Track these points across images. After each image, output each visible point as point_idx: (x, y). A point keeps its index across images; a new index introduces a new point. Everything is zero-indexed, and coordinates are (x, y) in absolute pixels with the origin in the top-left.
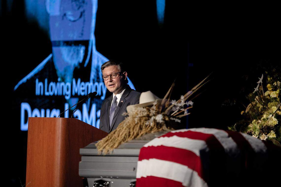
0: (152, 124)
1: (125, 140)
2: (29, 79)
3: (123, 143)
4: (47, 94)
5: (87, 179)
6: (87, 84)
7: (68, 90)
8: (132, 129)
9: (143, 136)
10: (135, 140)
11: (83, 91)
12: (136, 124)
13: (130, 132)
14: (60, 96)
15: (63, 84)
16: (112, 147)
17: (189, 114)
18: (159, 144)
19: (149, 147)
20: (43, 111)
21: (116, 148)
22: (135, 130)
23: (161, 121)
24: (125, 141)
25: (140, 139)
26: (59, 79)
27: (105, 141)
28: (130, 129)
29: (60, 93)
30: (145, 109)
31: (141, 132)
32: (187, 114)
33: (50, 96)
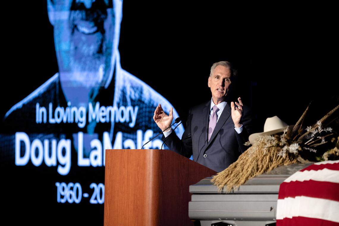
0: (284, 155)
1: (253, 174)
2: (26, 103)
3: (250, 178)
4: (52, 121)
5: (200, 222)
6: (109, 108)
7: (82, 116)
8: (261, 162)
9: (274, 169)
10: (266, 174)
11: (103, 117)
12: (264, 156)
13: (258, 165)
14: (70, 123)
15: (74, 109)
16: (237, 182)
17: (326, 142)
18: (308, 179)
19: (292, 182)
20: (46, 142)
21: (242, 184)
22: (263, 162)
23: (295, 152)
24: (253, 176)
25: (270, 174)
26: (69, 104)
27: (225, 176)
28: (257, 161)
29: (71, 120)
30: (273, 138)
31: (271, 165)
32: (324, 143)
33: (56, 124)
